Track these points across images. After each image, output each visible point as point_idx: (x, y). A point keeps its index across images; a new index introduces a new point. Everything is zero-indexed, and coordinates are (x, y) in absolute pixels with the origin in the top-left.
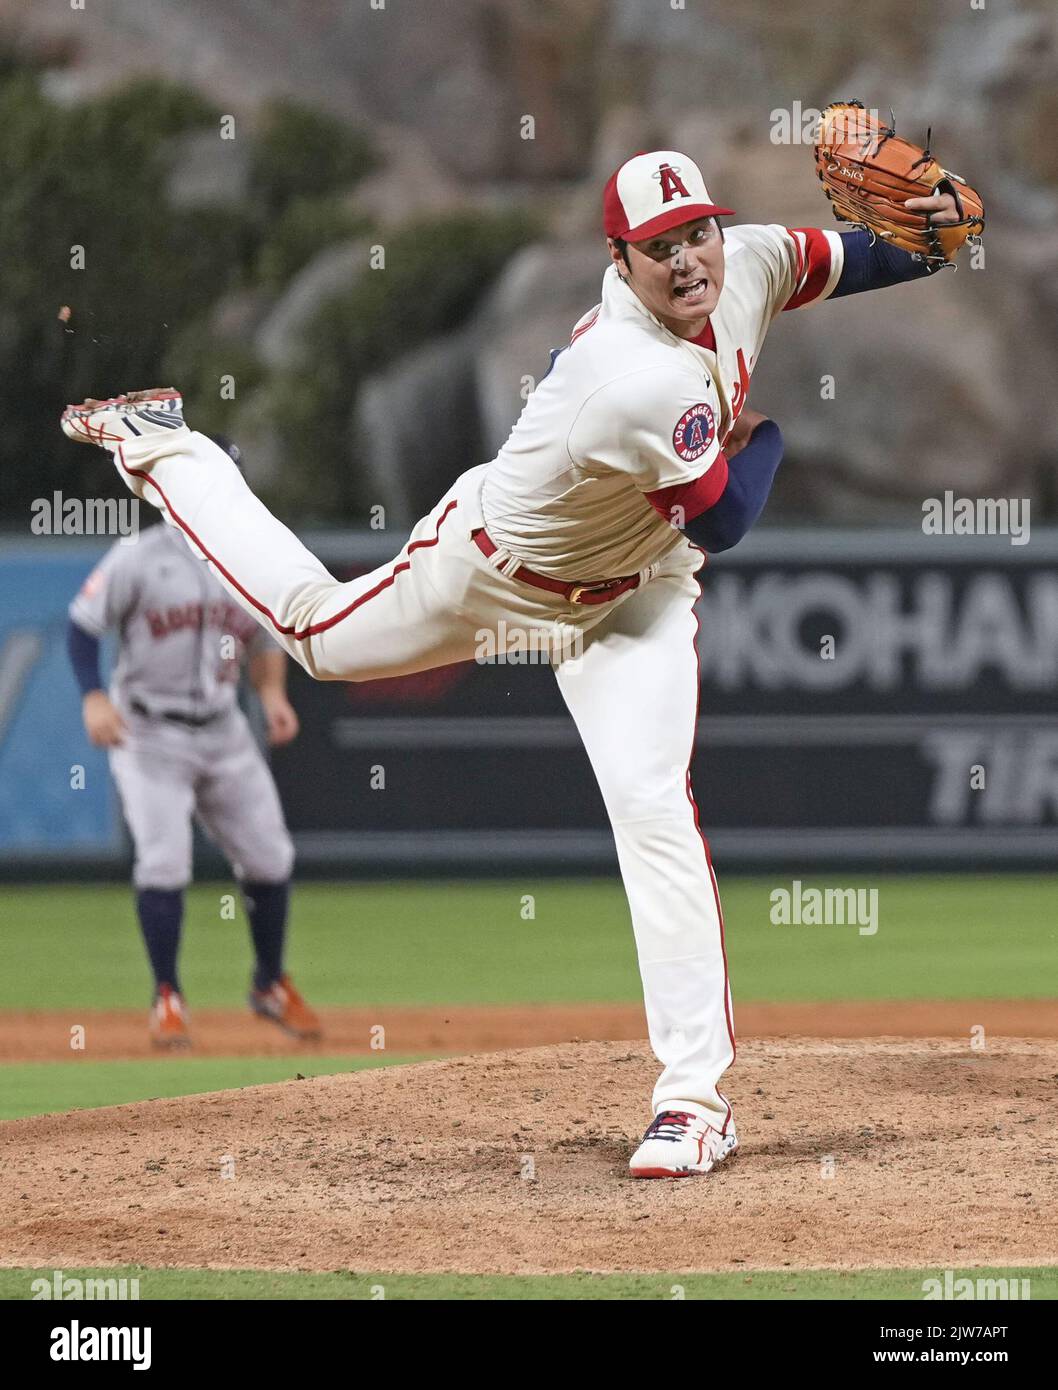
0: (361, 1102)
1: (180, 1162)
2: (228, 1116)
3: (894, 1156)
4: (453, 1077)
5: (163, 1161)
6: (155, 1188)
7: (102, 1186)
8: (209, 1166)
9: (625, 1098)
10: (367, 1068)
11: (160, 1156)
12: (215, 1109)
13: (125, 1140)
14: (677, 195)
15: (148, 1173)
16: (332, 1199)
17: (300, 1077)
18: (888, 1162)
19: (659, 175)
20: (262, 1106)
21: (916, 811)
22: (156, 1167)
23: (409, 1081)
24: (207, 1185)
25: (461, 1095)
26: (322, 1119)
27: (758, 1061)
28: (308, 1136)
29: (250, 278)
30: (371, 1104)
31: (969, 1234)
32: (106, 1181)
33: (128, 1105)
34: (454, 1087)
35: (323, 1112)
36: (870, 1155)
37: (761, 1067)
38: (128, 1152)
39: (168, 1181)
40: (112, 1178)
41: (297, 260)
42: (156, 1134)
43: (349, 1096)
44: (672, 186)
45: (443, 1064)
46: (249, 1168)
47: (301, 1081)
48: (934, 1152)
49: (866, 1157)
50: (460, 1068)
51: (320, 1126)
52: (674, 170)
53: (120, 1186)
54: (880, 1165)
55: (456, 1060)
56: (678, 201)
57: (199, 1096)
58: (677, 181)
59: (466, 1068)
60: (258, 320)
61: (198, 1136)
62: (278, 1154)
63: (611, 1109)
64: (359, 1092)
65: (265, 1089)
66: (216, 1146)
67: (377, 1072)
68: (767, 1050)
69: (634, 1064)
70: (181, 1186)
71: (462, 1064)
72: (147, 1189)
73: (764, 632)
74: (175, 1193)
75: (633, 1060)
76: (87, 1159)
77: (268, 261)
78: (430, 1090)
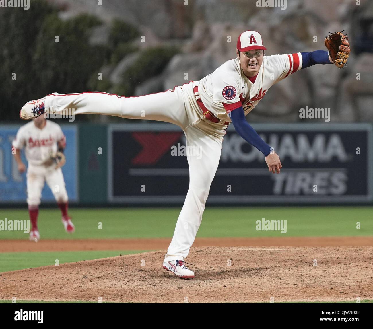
0: (135, 261)
1: (91, 275)
2: (103, 264)
3: (264, 275)
4: (157, 255)
5: (87, 275)
6: (85, 282)
7: (72, 281)
8: (98, 277)
9: (199, 260)
10: (136, 253)
11: (86, 274)
12: (100, 263)
13: (78, 270)
14: (253, 43)
15: (84, 278)
16: (128, 285)
17: (120, 255)
18: (262, 276)
19: (250, 37)
20: (111, 262)
21: (270, 191)
22: (85, 277)
23: (147, 256)
24: (98, 281)
25: (159, 260)
26: (126, 265)
27: (231, 252)
28: (122, 269)
29: (109, 62)
30: (138, 261)
31: (282, 293)
32: (73, 280)
33: (79, 262)
34: (158, 258)
35: (126, 263)
36: (258, 274)
37: (232, 253)
38: (79, 273)
39: (88, 280)
40: (75, 280)
41: (120, 58)
42: (86, 269)
43: (132, 260)
44: (253, 40)
45: (155, 252)
46: (108, 277)
47: (121, 256)
48: (274, 274)
49: (257, 275)
50: (159, 253)
51: (125, 267)
52: (254, 36)
53: (77, 281)
54: (261, 277)
55: (158, 251)
56: (253, 44)
57: (96, 260)
58: (254, 39)
59: (160, 253)
60: (111, 72)
61: (96, 269)
62: (115, 274)
63: (195, 263)
64: (135, 259)
65: (112, 258)
66: (100, 272)
67: (139, 254)
68: (233, 249)
69: (201, 253)
70: (91, 281)
71: (159, 252)
72: (83, 282)
73: (233, 148)
74: (90, 283)
75: (201, 251)
76: (69, 275)
77: (113, 58)
78: (152, 259)
